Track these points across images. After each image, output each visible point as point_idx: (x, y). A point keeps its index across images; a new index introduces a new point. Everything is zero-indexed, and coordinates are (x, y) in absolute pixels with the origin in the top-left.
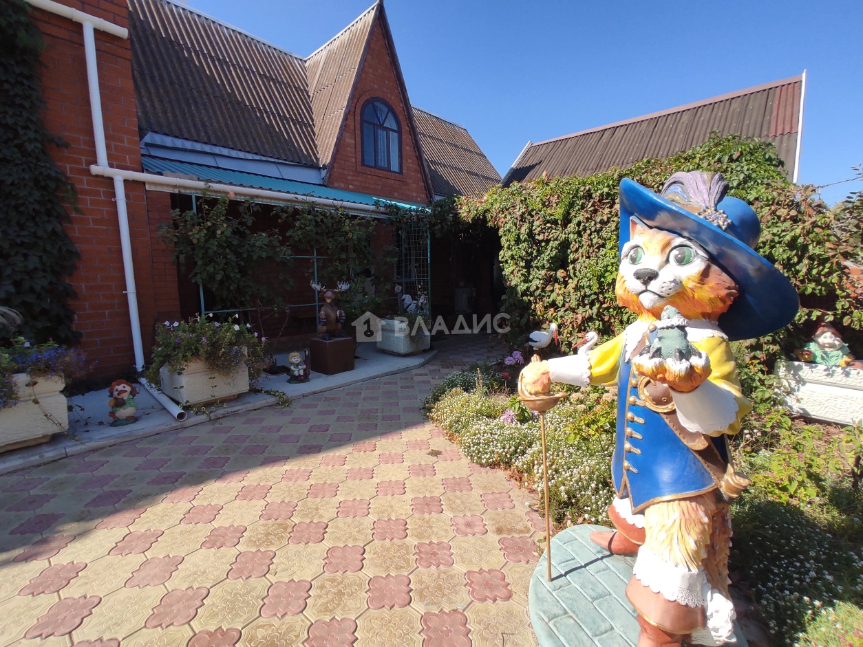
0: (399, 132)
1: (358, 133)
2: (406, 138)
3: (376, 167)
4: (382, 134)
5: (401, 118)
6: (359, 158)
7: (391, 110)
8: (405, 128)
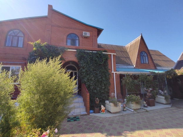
0: (147, 56)
1: (140, 58)
2: (149, 57)
3: (144, 63)
4: (144, 57)
5: (147, 53)
6: (140, 62)
7: (145, 52)
8: (148, 55)
